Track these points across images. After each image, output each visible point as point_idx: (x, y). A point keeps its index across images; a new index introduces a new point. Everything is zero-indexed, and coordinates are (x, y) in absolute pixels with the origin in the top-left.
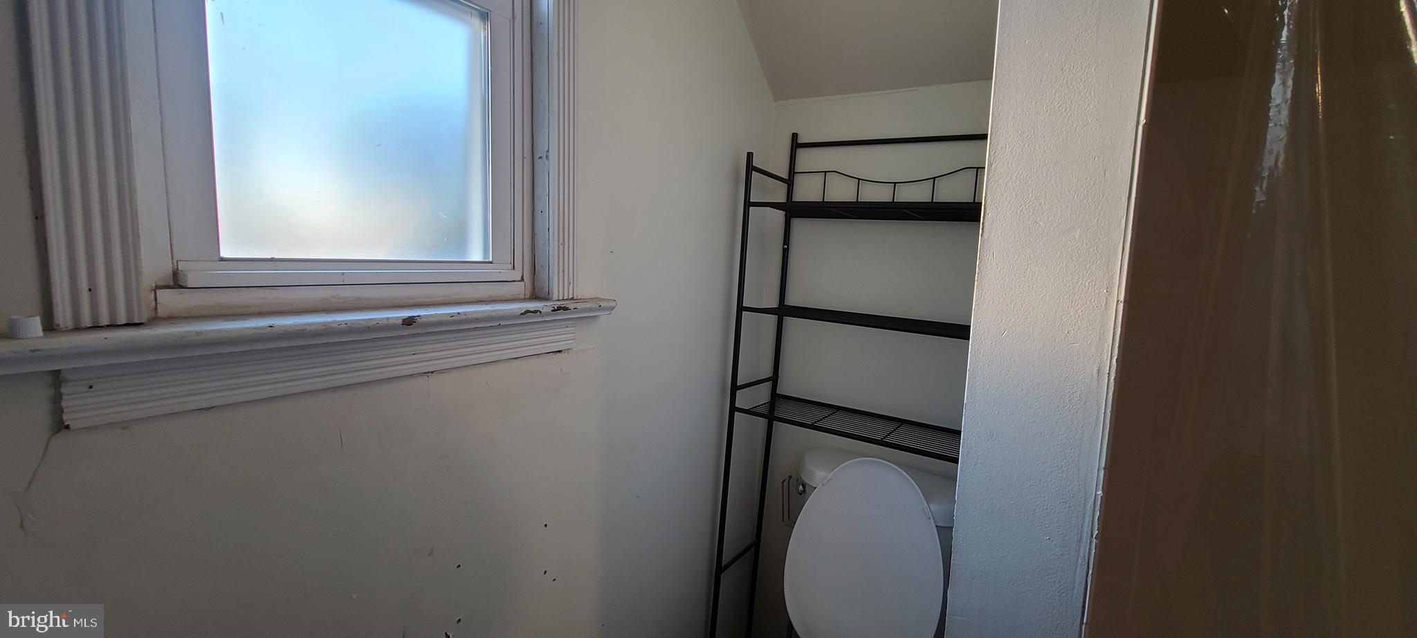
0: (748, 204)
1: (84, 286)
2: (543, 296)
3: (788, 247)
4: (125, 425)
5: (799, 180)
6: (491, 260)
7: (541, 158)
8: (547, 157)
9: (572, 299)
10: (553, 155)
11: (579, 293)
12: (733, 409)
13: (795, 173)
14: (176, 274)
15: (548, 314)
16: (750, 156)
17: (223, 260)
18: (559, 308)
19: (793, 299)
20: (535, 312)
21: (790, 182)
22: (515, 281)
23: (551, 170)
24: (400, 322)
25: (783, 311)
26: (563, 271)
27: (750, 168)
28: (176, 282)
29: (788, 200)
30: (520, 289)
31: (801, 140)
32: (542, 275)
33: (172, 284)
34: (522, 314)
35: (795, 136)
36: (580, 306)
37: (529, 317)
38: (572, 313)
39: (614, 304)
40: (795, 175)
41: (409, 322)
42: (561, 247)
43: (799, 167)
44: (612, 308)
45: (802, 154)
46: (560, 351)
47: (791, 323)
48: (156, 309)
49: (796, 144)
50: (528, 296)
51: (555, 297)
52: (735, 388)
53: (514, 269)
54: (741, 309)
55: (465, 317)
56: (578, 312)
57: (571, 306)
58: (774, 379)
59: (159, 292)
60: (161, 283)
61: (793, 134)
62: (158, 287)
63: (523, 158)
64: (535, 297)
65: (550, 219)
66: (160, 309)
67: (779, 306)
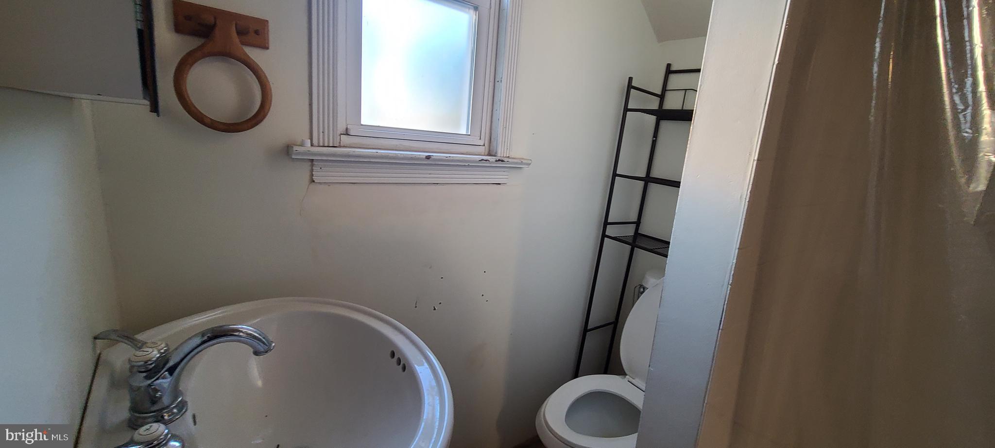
0: (626, 110)
1: (321, 130)
2: (493, 154)
3: (656, 140)
4: (329, 184)
5: (669, 96)
6: (469, 134)
7: (498, 81)
8: (501, 81)
9: (509, 157)
10: (504, 80)
11: (512, 155)
12: (604, 236)
13: (666, 90)
14: (347, 129)
15: (492, 162)
16: (630, 79)
17: (362, 125)
18: (499, 160)
19: (656, 173)
20: (486, 160)
21: (662, 97)
22: (480, 145)
23: (502, 87)
24: (425, 157)
25: (648, 180)
26: (505, 142)
27: (630, 86)
28: (347, 133)
29: (659, 108)
30: (482, 149)
31: (673, 68)
32: (494, 143)
33: (345, 133)
34: (480, 161)
35: (669, 65)
36: (510, 160)
37: (484, 163)
38: (506, 164)
39: (530, 162)
40: (666, 91)
41: (428, 158)
42: (505, 129)
43: (670, 86)
44: (530, 164)
45: (673, 78)
46: (499, 184)
47: (653, 188)
48: (340, 143)
49: (669, 71)
50: (486, 154)
51: (499, 155)
52: (606, 223)
53: (480, 139)
54: (615, 175)
55: (452, 159)
56: (509, 164)
57: (506, 160)
58: (638, 223)
59: (342, 136)
60: (342, 133)
61: (668, 64)
62: (341, 134)
63: (490, 81)
64: (489, 154)
65: (500, 113)
66: (341, 143)
67: (646, 176)
